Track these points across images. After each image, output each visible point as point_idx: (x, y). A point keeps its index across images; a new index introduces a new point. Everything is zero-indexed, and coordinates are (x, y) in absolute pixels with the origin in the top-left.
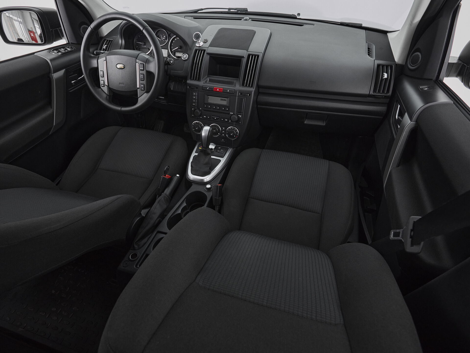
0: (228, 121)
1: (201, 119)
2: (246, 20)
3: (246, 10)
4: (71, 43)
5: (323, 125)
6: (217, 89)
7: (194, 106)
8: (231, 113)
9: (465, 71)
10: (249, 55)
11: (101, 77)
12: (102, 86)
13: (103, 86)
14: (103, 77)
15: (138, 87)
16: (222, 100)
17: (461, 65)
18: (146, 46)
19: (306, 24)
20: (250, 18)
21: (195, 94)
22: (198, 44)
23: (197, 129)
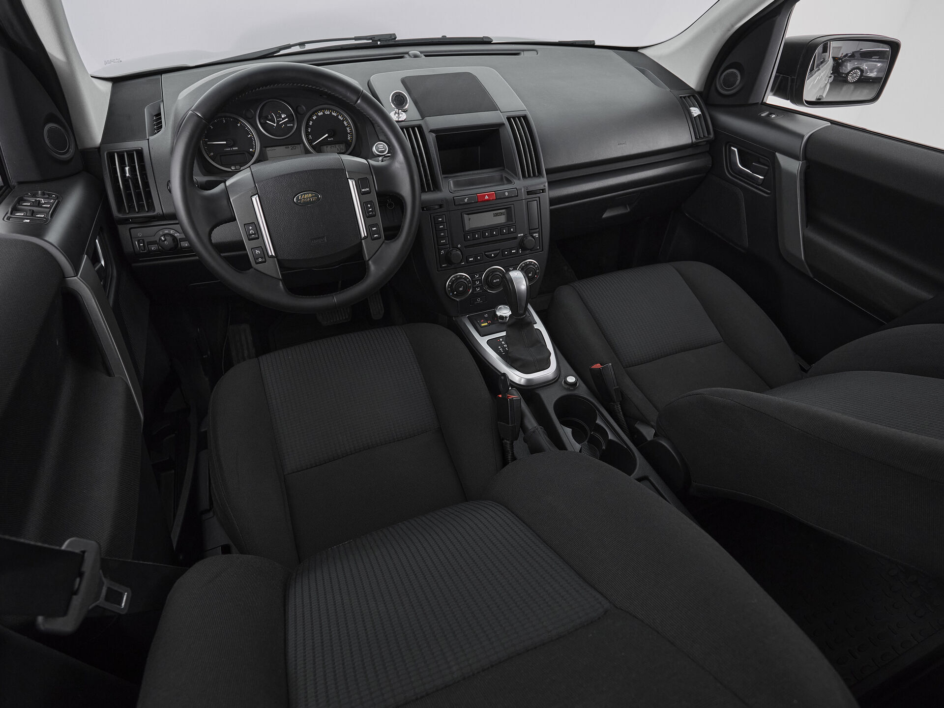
0: (517, 251)
1: (463, 266)
2: (416, 56)
3: (393, 37)
4: (20, 183)
5: (627, 211)
6: (485, 195)
7: (444, 244)
8: (519, 235)
9: (789, 84)
10: (509, 119)
11: (250, 240)
12: (257, 263)
13: (260, 260)
14: (258, 238)
15: (363, 236)
16: (496, 215)
17: (780, 77)
18: (237, 148)
19: (523, 50)
20: (421, 52)
21: (441, 219)
22: (397, 115)
23: (461, 289)
